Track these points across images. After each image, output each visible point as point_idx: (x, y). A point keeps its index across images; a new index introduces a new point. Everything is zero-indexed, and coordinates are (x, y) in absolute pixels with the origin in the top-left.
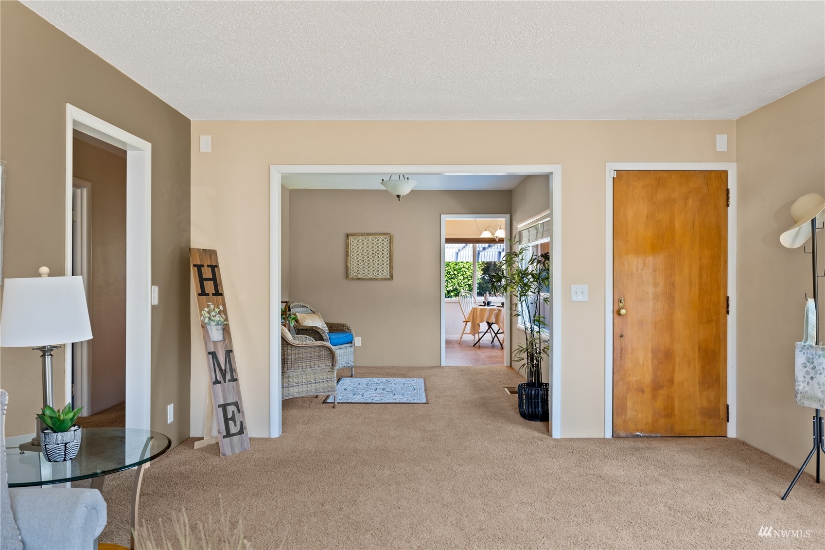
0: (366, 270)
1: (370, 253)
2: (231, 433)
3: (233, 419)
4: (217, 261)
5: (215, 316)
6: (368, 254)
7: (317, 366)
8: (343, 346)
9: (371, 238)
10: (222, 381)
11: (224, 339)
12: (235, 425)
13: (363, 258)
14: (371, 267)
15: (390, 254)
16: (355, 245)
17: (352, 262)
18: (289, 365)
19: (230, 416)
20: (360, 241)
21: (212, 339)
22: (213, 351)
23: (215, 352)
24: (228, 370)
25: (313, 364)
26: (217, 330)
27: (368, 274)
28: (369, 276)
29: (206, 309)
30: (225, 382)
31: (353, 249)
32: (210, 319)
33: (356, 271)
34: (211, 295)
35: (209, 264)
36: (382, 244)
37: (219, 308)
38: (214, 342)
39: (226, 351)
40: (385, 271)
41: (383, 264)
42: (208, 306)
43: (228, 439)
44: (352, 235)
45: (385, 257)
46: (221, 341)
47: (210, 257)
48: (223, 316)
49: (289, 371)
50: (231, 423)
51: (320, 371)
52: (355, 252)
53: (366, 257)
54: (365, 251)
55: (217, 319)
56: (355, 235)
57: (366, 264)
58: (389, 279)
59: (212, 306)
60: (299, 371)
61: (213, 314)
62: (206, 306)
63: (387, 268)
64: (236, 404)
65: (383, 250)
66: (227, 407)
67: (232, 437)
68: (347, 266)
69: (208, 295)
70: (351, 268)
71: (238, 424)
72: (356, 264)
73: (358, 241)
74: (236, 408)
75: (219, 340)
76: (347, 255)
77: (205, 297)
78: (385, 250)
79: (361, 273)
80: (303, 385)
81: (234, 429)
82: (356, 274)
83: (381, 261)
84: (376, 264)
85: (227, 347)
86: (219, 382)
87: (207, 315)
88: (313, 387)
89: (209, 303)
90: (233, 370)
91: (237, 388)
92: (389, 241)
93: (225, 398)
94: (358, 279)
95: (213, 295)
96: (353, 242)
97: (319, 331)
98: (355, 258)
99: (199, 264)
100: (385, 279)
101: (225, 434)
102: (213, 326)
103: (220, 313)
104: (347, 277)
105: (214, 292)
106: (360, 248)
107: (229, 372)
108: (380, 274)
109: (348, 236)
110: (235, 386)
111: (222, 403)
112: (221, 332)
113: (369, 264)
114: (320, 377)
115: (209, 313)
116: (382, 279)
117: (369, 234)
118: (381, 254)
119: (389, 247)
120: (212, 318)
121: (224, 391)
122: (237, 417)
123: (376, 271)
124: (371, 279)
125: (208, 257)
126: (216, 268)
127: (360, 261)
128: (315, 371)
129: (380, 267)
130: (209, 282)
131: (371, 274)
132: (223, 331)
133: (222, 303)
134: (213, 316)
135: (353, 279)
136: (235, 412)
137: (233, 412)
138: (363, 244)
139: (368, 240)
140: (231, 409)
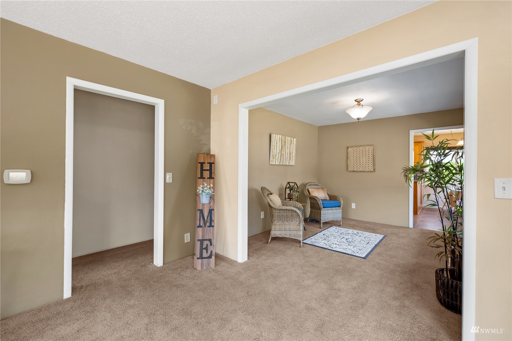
0: (359, 166)
1: (361, 157)
2: (203, 257)
3: (206, 249)
4: (214, 161)
5: (207, 190)
6: (359, 157)
7: (291, 221)
8: (333, 208)
9: (361, 148)
10: (204, 226)
11: (210, 203)
12: (207, 252)
13: (357, 159)
14: (362, 165)
15: (373, 157)
16: (352, 152)
17: (350, 162)
18: (275, 218)
19: (204, 246)
20: (355, 150)
21: (202, 202)
22: (201, 208)
23: (202, 210)
24: (209, 220)
25: (288, 219)
26: (206, 197)
27: (360, 168)
28: (360, 170)
29: (202, 186)
30: (205, 227)
31: (351, 155)
32: (203, 191)
33: (352, 166)
34: (206, 178)
35: (209, 162)
36: (368, 151)
37: (210, 185)
38: (202, 204)
39: (210, 209)
40: (370, 167)
41: (369, 163)
42: (203, 184)
43: (200, 260)
44: (350, 147)
45: (370, 159)
46: (207, 204)
47: (210, 158)
48: (212, 190)
49: (275, 222)
50: (204, 251)
51: (292, 224)
52: (352, 156)
53: (358, 159)
54: (358, 155)
55: (208, 191)
56: (352, 147)
57: (358, 163)
58: (372, 172)
59: (206, 185)
60: (280, 223)
61: (206, 188)
62: (202, 184)
63: (371, 165)
64: (210, 240)
65: (369, 155)
66: (204, 241)
67: (203, 259)
68: (347, 164)
69: (205, 178)
70: (350, 165)
71: (209, 252)
72: (352, 163)
73: (354, 150)
74: (209, 242)
75: (206, 203)
76: (348, 158)
77: (202, 179)
78: (370, 155)
79: (355, 168)
80: (282, 230)
81: (205, 255)
82: (353, 169)
83: (367, 161)
84: (364, 163)
85: (211, 207)
86: (202, 227)
87: (202, 189)
88: (288, 233)
89: (204, 183)
90: (211, 220)
91: (213, 231)
92: (373, 149)
93: (203, 236)
94: (354, 171)
95: (208, 178)
96: (351, 151)
97: (317, 199)
98: (352, 160)
99: (202, 162)
100: (370, 172)
101: (199, 257)
102: (204, 195)
103: (210, 188)
104: (348, 170)
105: (209, 177)
106: (355, 154)
107: (209, 222)
108: (367, 168)
109: (348, 148)
110: (211, 230)
111: (201, 238)
112: (208, 199)
113: (360, 163)
114: (292, 227)
115: (203, 188)
116: (368, 172)
117: (360, 146)
118: (367, 157)
119: (372, 153)
120: (205, 191)
121: (203, 232)
122: (209, 248)
123: (364, 166)
124: (361, 171)
125: (209, 158)
126: (213, 164)
127: (355, 161)
128: (289, 224)
129: (367, 165)
130: (206, 171)
131: (361, 168)
132: (210, 198)
133: (213, 183)
134: (205, 190)
135: (351, 171)
136: (208, 245)
137: (207, 245)
138: (357, 152)
139: (360, 149)
140: (206, 243)
